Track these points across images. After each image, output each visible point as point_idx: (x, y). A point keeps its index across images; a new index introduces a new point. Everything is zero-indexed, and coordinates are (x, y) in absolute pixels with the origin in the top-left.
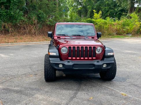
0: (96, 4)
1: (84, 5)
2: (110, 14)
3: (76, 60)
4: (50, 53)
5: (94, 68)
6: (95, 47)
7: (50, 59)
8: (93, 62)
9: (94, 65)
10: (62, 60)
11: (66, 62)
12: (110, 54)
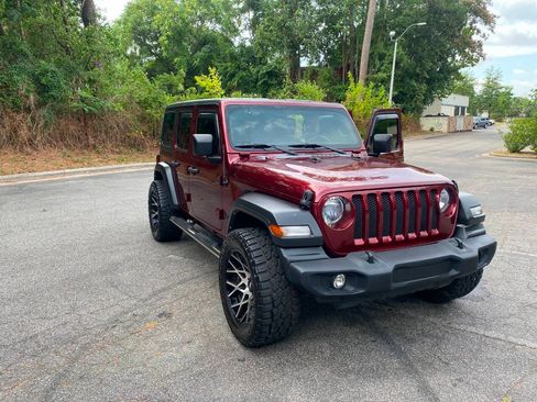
0: (199, 54)
1: (164, 54)
2: (239, 85)
3: (381, 246)
4: (283, 229)
5: (454, 272)
6: (436, 189)
7: (286, 254)
8: (445, 249)
9: (452, 261)
10: (332, 254)
11: (357, 262)
12: (476, 212)
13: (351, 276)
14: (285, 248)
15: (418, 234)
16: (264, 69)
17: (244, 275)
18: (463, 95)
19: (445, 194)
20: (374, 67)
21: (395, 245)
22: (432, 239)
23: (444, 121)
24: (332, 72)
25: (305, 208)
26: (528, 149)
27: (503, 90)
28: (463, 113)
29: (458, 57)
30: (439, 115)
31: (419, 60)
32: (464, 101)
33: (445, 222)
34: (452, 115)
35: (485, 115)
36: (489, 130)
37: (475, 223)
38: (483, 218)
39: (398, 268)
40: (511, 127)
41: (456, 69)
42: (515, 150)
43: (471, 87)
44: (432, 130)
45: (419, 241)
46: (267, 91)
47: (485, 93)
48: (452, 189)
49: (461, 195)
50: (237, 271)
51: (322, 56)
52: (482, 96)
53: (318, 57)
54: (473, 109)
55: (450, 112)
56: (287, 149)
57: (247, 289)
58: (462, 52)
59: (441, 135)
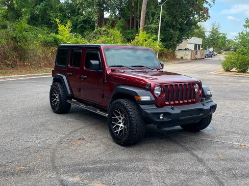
0: (39, 6)
3: (175, 105)
4: (141, 97)
5: (201, 114)
6: (193, 83)
7: (142, 107)
8: (198, 106)
9: (201, 110)
10: (158, 107)
11: (168, 109)
12: (209, 93)
13: (166, 114)
14: (142, 104)
15: (188, 101)
16: (82, 18)
17: (120, 119)
18: (199, 37)
19: (197, 85)
20: (149, 20)
21: (179, 104)
22: (193, 103)
23: (189, 53)
24: (125, 22)
25: (148, 90)
26: (234, 70)
27: (221, 35)
28: (199, 49)
29: (196, 16)
30: (186, 49)
31: (175, 17)
32: (199, 41)
33: (197, 96)
34: (193, 49)
35: (211, 49)
36: (214, 58)
37: (208, 97)
38: (211, 95)
39: (182, 112)
40: (225, 57)
41: (195, 23)
42: (228, 70)
43: (203, 33)
44: (182, 58)
45: (188, 103)
46: (83, 32)
47: (211, 36)
48: (200, 84)
49: (203, 86)
50: (117, 117)
51: (118, 12)
52: (209, 38)
53: (115, 12)
54: (205, 46)
55: (192, 47)
56: (131, 68)
57: (122, 124)
58: (198, 13)
59: (187, 61)
